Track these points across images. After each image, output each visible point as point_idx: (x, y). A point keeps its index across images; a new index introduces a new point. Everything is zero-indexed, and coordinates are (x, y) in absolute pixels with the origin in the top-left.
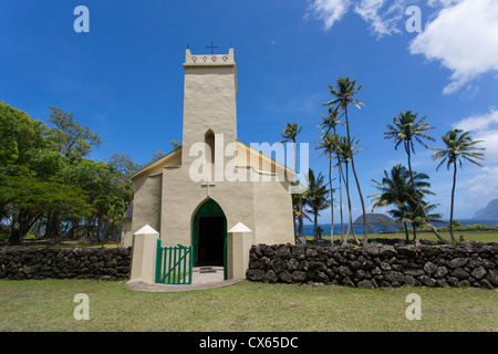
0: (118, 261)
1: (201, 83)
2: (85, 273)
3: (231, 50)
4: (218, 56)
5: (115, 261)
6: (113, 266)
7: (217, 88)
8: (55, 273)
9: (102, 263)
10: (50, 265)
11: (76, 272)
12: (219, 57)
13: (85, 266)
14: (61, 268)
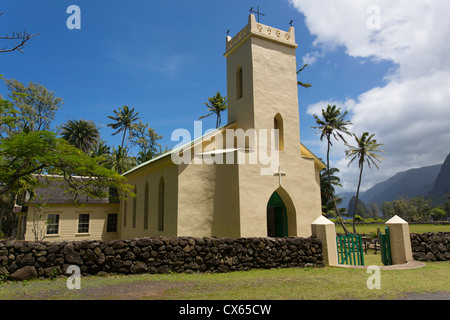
0: (317, 249)
1: (268, 58)
2: (289, 261)
3: (292, 29)
4: (281, 32)
5: (314, 250)
6: (313, 254)
7: (282, 69)
8: (260, 264)
9: (301, 252)
10: (252, 255)
11: (280, 262)
12: (283, 32)
13: (288, 255)
14: (266, 259)
